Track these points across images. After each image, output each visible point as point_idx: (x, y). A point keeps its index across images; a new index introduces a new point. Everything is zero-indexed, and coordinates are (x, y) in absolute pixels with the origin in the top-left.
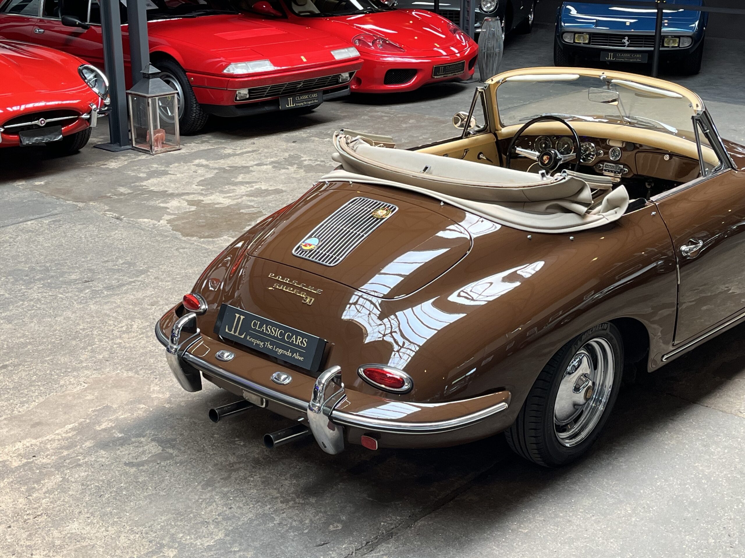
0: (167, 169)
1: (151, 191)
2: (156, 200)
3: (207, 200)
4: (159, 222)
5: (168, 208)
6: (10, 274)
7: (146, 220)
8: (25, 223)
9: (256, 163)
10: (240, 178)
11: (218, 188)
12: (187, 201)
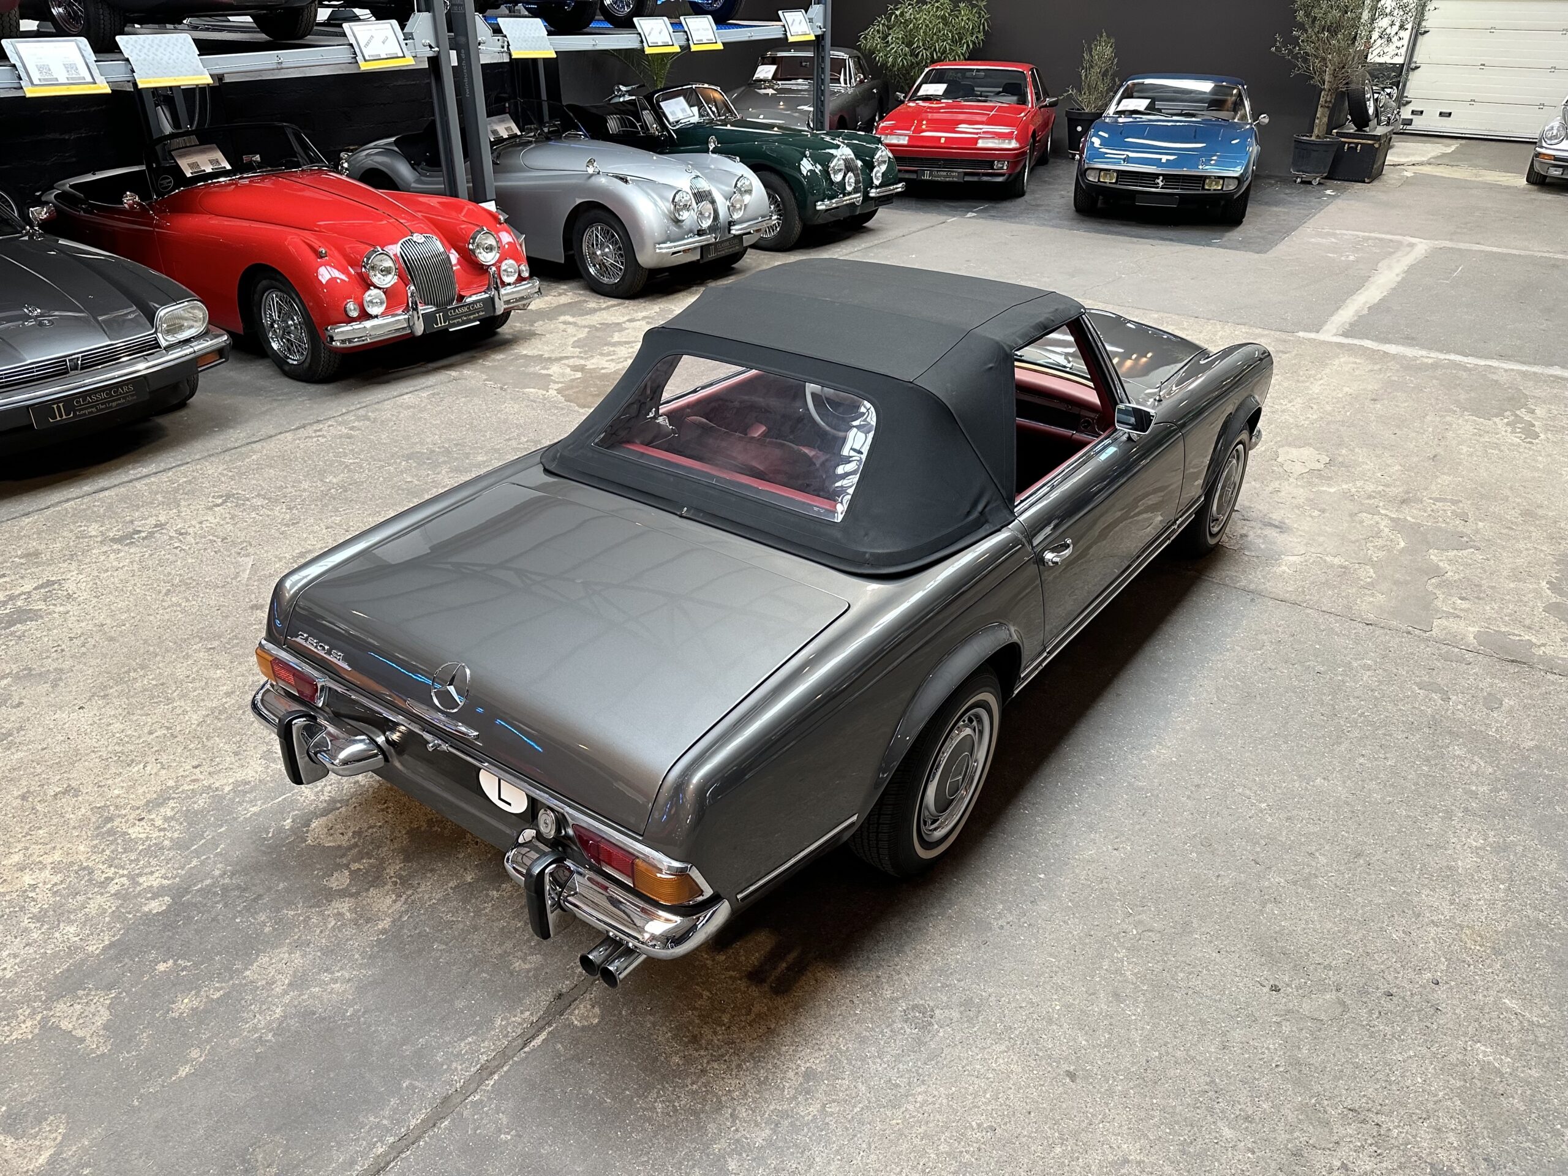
0: (533, 328)
2: (535, 367)
3: (590, 364)
4: (548, 391)
5: (552, 376)
6: (408, 457)
7: (531, 390)
8: (402, 397)
10: (616, 337)
11: (596, 350)
12: (569, 366)
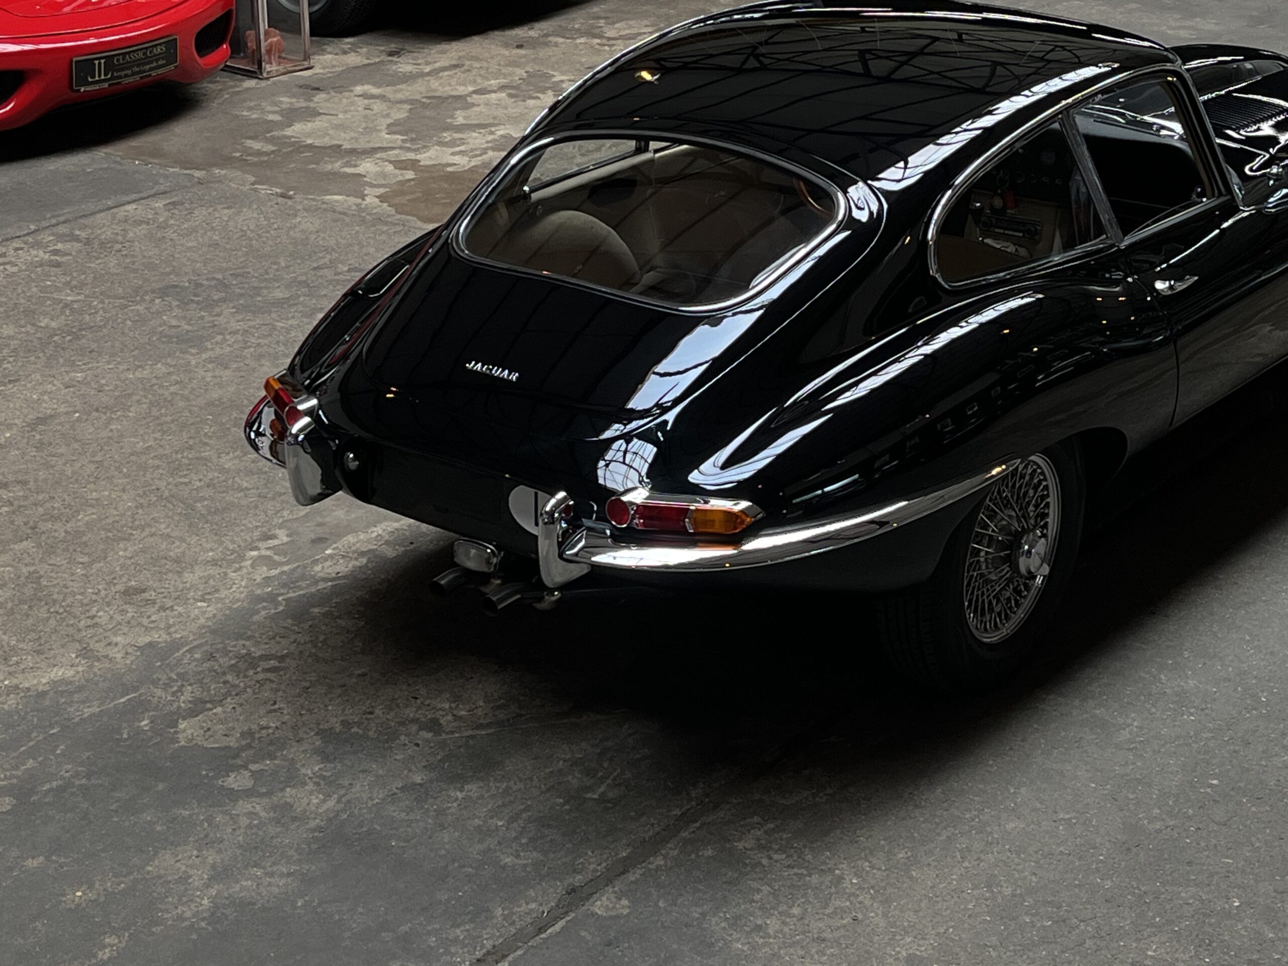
1: (311, 147)
2: (332, 163)
3: (429, 156)
4: (363, 199)
5: (365, 176)
7: (336, 197)
9: (471, 89)
10: (460, 118)
11: (431, 138)
